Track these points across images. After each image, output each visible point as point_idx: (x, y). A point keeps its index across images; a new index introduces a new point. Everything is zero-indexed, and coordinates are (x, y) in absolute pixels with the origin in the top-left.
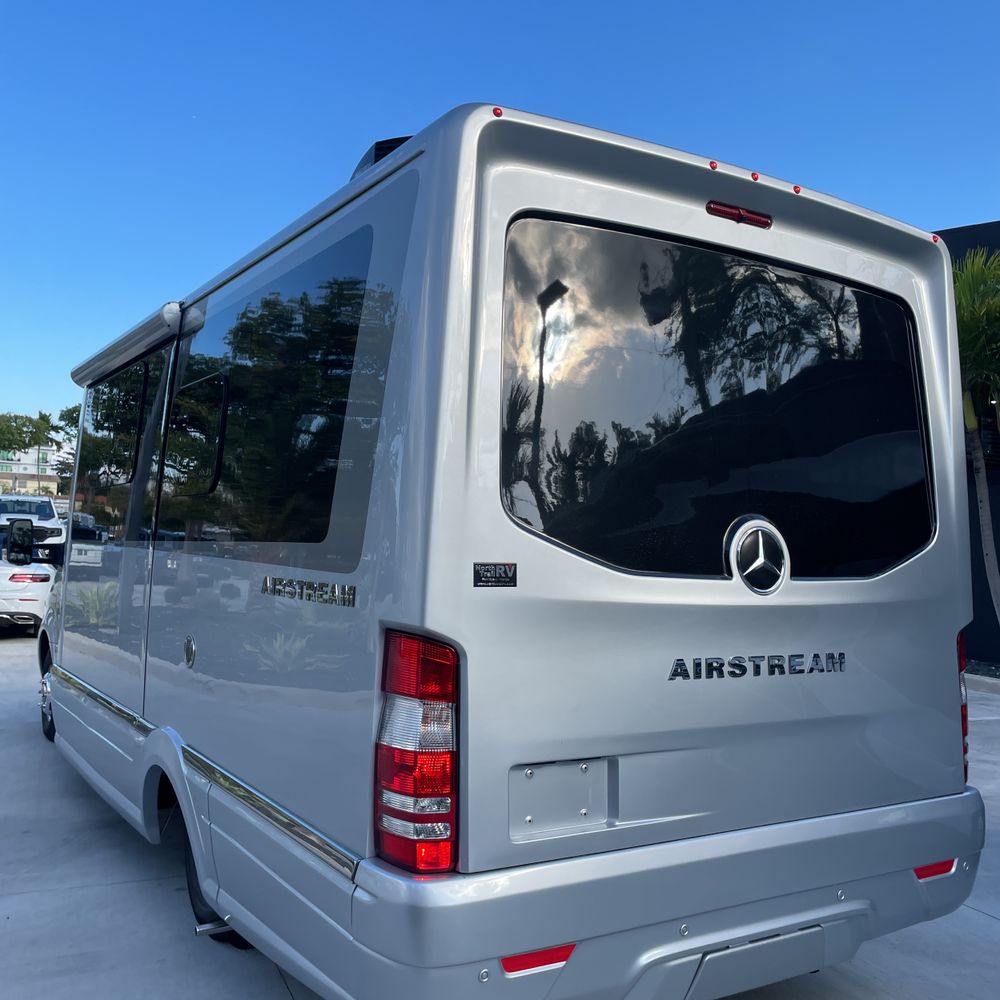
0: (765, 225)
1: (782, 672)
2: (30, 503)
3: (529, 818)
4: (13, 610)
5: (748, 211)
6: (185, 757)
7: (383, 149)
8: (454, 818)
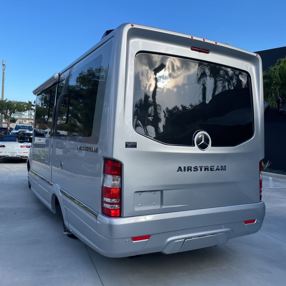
0: (208, 53)
1: (208, 170)
2: (27, 126)
3: (140, 205)
4: (22, 155)
5: (203, 49)
6: (60, 191)
7: (108, 32)
8: (120, 204)
